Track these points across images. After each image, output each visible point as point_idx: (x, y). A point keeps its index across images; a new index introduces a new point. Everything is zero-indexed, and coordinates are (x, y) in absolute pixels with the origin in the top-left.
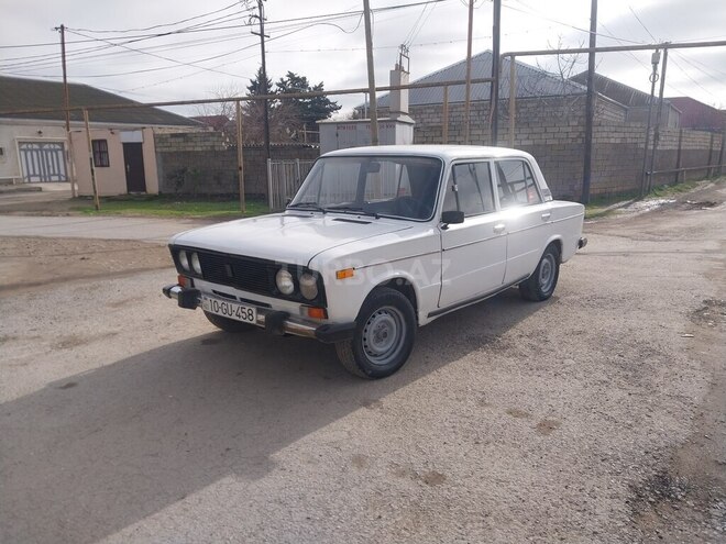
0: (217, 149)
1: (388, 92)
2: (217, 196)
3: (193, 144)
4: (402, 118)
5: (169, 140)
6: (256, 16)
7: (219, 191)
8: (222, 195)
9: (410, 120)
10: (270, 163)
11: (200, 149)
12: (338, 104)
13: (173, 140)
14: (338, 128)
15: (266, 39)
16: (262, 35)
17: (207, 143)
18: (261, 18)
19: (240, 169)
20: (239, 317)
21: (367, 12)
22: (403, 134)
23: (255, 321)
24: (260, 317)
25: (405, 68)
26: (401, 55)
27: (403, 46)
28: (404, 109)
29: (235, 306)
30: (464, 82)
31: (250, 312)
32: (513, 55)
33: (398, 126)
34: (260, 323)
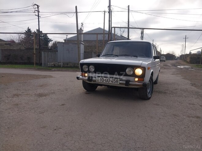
0: (21, 49)
2: (21, 63)
3: (13, 47)
4: (82, 42)
5: (4, 45)
6: (37, 10)
7: (21, 62)
8: (22, 63)
11: (15, 49)
12: (52, 40)
13: (5, 45)
14: (63, 44)
15: (39, 17)
16: (38, 16)
17: (18, 47)
18: (38, 12)
19: (34, 54)
20: (113, 82)
21: (76, 12)
22: (82, 47)
23: (119, 83)
24: (121, 82)
25: (82, 29)
26: (82, 26)
27: (82, 23)
28: (82, 40)
29: (111, 79)
30: (103, 34)
31: (117, 80)
32: (115, 28)
33: (81, 44)
34: (120, 84)
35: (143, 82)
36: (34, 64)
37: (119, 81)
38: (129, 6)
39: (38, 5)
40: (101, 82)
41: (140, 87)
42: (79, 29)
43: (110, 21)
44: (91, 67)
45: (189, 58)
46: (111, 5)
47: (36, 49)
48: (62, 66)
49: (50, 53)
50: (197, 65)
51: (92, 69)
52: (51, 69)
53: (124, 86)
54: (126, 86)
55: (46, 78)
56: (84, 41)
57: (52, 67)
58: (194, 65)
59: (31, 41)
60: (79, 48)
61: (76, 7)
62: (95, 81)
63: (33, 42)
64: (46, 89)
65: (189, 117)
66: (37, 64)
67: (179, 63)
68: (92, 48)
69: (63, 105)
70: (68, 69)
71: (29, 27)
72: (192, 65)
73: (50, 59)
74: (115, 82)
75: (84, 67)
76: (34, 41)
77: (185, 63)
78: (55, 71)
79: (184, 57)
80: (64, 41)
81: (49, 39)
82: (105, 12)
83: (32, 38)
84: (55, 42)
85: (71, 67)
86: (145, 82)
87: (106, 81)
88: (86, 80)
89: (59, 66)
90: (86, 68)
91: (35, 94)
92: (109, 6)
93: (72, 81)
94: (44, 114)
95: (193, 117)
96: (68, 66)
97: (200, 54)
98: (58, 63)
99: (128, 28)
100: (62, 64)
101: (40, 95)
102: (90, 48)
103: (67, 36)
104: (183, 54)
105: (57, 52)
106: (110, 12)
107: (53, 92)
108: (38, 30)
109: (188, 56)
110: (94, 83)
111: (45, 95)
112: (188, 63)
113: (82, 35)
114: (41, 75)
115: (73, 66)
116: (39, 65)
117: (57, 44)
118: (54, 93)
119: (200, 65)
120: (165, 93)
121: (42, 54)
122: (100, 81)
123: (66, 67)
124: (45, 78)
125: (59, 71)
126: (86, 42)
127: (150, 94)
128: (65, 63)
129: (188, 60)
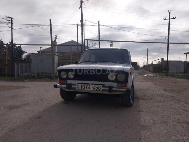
1: (51, 46)
4: (56, 54)
6: (10, 23)
9: (57, 55)
10: (16, 64)
12: (25, 52)
14: (37, 55)
16: (12, 28)
18: (12, 24)
19: (6, 65)
20: (95, 89)
21: (51, 25)
22: (56, 58)
23: (101, 90)
24: (103, 88)
25: (56, 41)
26: (56, 38)
27: (56, 36)
28: (56, 51)
29: (93, 86)
30: (76, 45)
31: (99, 87)
32: (87, 40)
33: (55, 56)
34: (103, 90)
35: (127, 88)
36: (5, 76)
37: (101, 88)
38: (99, 21)
39: (11, 18)
40: (82, 89)
41: (123, 93)
42: (53, 41)
43: (83, 34)
44: (70, 73)
45: (152, 67)
46: (83, 19)
47: (8, 60)
48: (35, 77)
49: (23, 64)
50: (159, 73)
51: (71, 75)
52: (24, 80)
53: (107, 93)
54: (109, 93)
55: (19, 88)
56: (58, 52)
57: (25, 78)
58: (156, 73)
59: (4, 53)
60: (53, 58)
61: (50, 20)
62: (75, 88)
63: (5, 54)
64: (18, 100)
65: (179, 123)
66: (9, 75)
67: (144, 72)
68: (66, 59)
69: (39, 118)
70: (42, 79)
71: (1, 40)
72: (155, 73)
73: (23, 70)
74: (97, 88)
75: (62, 73)
76: (7, 53)
77: (149, 72)
78: (28, 81)
79: (147, 68)
80: (38, 53)
81: (22, 51)
82: (78, 25)
83: (5, 50)
84: (29, 54)
85: (45, 78)
86: (128, 88)
87: (88, 88)
88: (65, 88)
89: (32, 77)
90: (65, 74)
91: (5, 106)
92: (82, 21)
93: (48, 91)
94: (15, 131)
95: (183, 123)
96: (42, 76)
97: (161, 64)
98: (32, 74)
99: (99, 41)
100: (35, 75)
101: (11, 108)
102: (64, 59)
103: (41, 48)
104: (146, 64)
105: (30, 64)
106: (82, 25)
107: (26, 103)
108: (11, 43)
109: (151, 66)
110: (73, 91)
111: (17, 107)
112: (151, 72)
113: (56, 46)
114: (13, 86)
115: (46, 76)
116: (11, 76)
117: (31, 56)
118: (28, 104)
119: (162, 74)
120: (144, 99)
121: (14, 65)
122: (80, 88)
123: (40, 77)
124: (17, 88)
125: (33, 81)
126: (60, 54)
127: (132, 100)
128: (39, 74)
129: (151, 69)
